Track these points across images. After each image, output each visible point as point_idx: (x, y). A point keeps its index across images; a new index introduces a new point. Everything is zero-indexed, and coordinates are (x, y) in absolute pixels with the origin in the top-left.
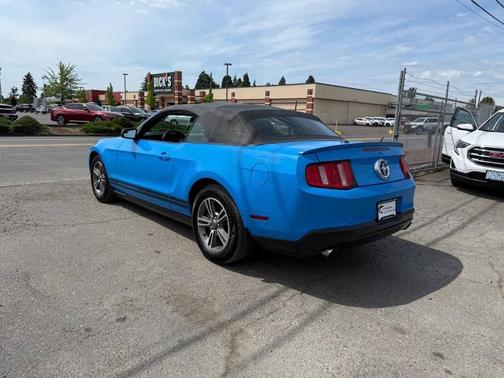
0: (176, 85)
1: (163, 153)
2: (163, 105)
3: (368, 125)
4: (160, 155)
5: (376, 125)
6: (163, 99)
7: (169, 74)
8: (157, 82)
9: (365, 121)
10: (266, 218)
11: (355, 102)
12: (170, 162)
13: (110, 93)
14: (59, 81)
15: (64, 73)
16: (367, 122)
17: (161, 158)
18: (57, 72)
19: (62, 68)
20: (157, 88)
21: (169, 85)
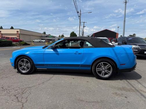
1: (76, 52)
3: (37, 42)
4: (75, 53)
5: (39, 42)
9: (36, 41)
10: (125, 64)
11: (32, 35)
12: (81, 54)
16: (37, 41)
17: (75, 54)
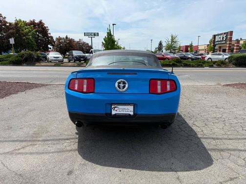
0: (228, 39)
2: (220, 51)
6: (220, 47)
7: (225, 34)
8: (217, 39)
13: (191, 46)
14: (170, 43)
15: (173, 39)
18: (170, 38)
19: (172, 37)
20: (217, 41)
21: (224, 39)
